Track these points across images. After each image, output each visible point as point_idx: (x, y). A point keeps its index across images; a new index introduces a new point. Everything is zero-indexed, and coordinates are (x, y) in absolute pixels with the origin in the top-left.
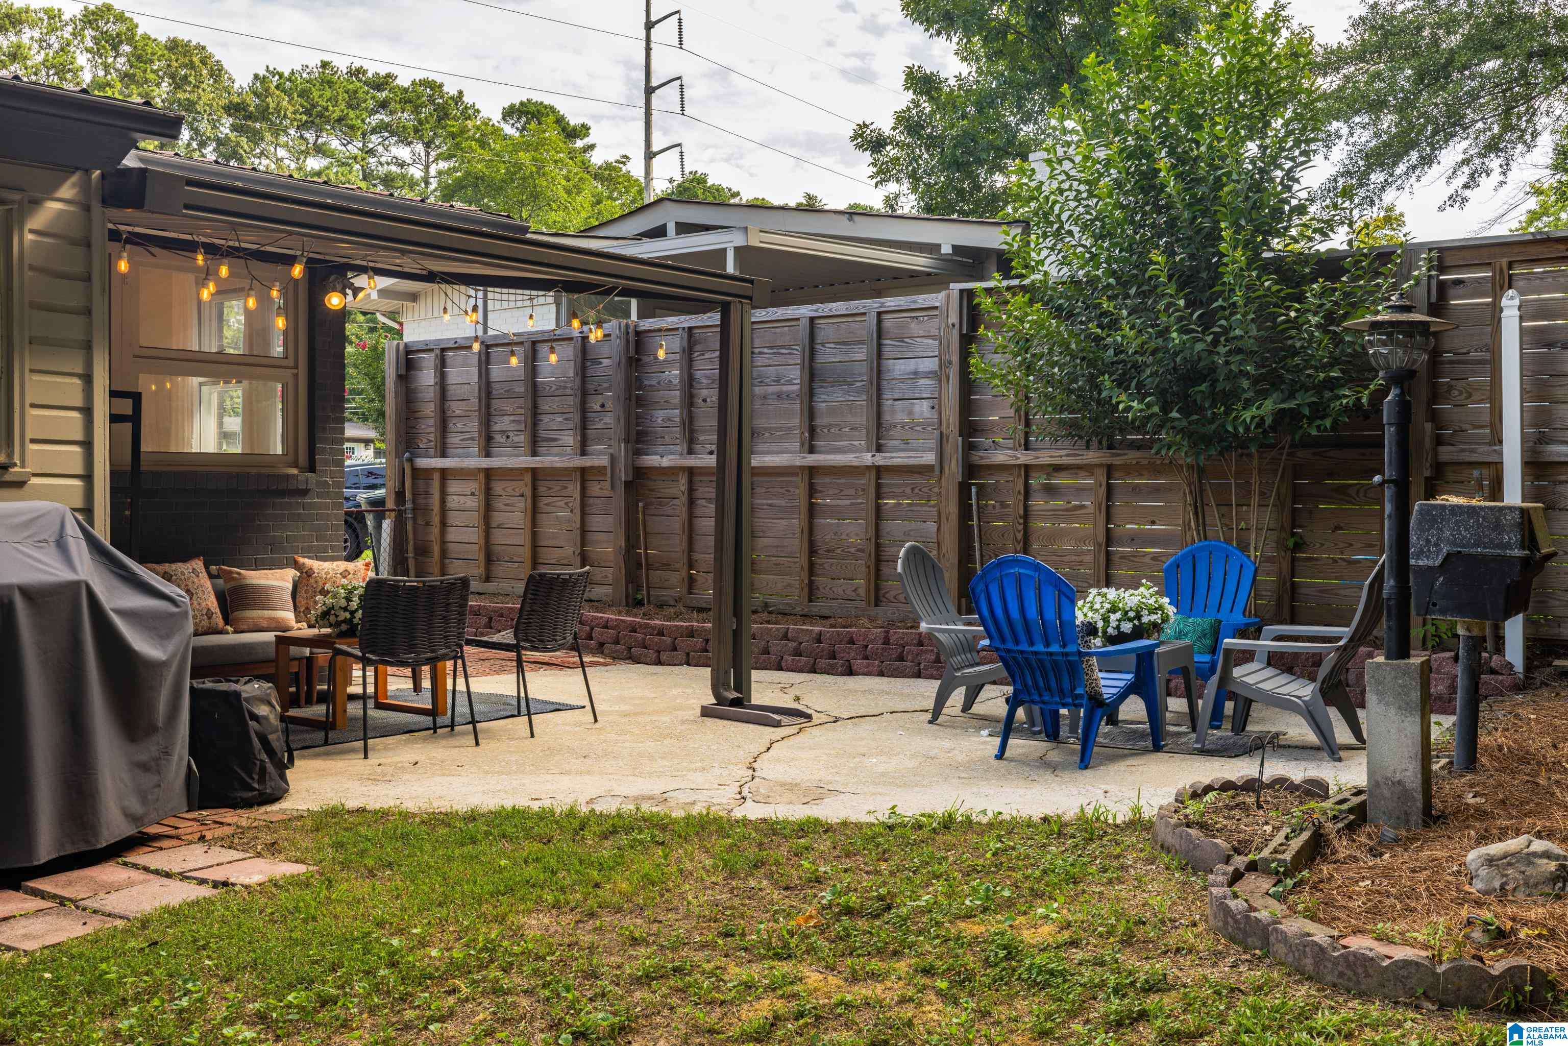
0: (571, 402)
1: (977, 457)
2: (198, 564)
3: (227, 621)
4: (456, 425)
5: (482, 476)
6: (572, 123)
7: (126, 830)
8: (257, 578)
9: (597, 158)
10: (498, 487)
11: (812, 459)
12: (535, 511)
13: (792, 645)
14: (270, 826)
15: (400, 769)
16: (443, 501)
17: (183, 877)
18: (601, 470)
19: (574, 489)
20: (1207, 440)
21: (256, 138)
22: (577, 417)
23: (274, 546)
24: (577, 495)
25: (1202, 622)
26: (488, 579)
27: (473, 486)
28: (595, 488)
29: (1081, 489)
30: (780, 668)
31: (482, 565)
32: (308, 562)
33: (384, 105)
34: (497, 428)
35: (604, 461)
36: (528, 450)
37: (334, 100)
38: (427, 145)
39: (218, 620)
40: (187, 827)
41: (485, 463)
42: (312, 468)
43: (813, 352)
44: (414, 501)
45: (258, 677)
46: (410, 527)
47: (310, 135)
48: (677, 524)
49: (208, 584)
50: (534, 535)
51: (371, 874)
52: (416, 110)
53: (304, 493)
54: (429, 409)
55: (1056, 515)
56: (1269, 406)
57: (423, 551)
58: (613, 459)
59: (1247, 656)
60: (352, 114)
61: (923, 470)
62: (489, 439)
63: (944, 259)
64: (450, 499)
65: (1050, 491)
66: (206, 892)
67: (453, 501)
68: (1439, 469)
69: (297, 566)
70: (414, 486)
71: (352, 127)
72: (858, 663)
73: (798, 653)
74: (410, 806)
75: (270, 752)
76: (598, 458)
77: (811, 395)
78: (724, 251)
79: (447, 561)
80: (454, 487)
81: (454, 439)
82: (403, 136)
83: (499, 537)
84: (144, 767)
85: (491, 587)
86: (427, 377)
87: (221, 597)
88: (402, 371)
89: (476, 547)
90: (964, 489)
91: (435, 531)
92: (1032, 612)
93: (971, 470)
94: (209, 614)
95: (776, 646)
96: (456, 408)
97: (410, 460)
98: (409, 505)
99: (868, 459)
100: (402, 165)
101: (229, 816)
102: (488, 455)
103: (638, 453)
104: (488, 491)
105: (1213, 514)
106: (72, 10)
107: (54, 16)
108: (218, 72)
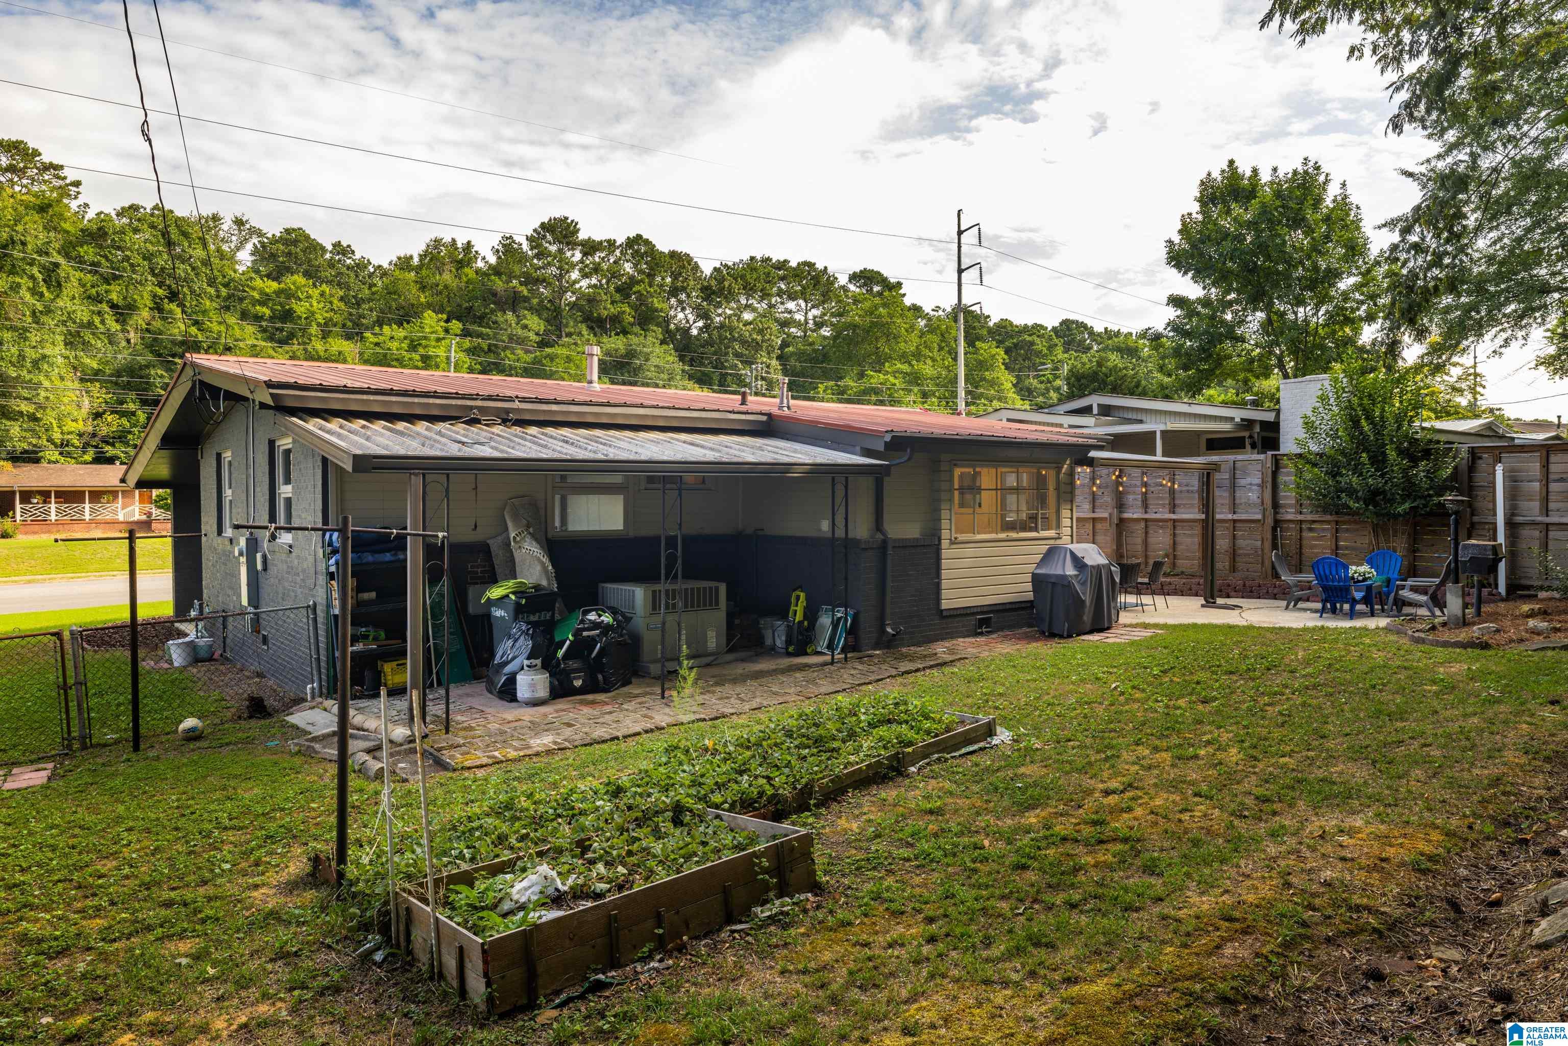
1: (1279, 517)
20: (1383, 515)
21: (716, 304)
25: (1384, 577)
28: (1099, 526)
29: (1324, 529)
33: (782, 278)
35: (1106, 515)
38: (807, 301)
48: (1139, 540)
52: (800, 280)
55: (1314, 538)
56: (1407, 505)
58: (1110, 515)
59: (1403, 587)
61: (1258, 521)
63: (1237, 425)
65: (1311, 530)
68: (1473, 525)
71: (765, 293)
72: (1232, 594)
76: (1102, 514)
78: (1155, 432)
82: (792, 297)
90: (1274, 529)
92: (1327, 572)
93: (1277, 523)
95: (1194, 587)
99: (1230, 516)
100: (790, 312)
103: (1121, 512)
105: (1382, 538)
106: (621, 239)
107: (611, 243)
108: (696, 267)
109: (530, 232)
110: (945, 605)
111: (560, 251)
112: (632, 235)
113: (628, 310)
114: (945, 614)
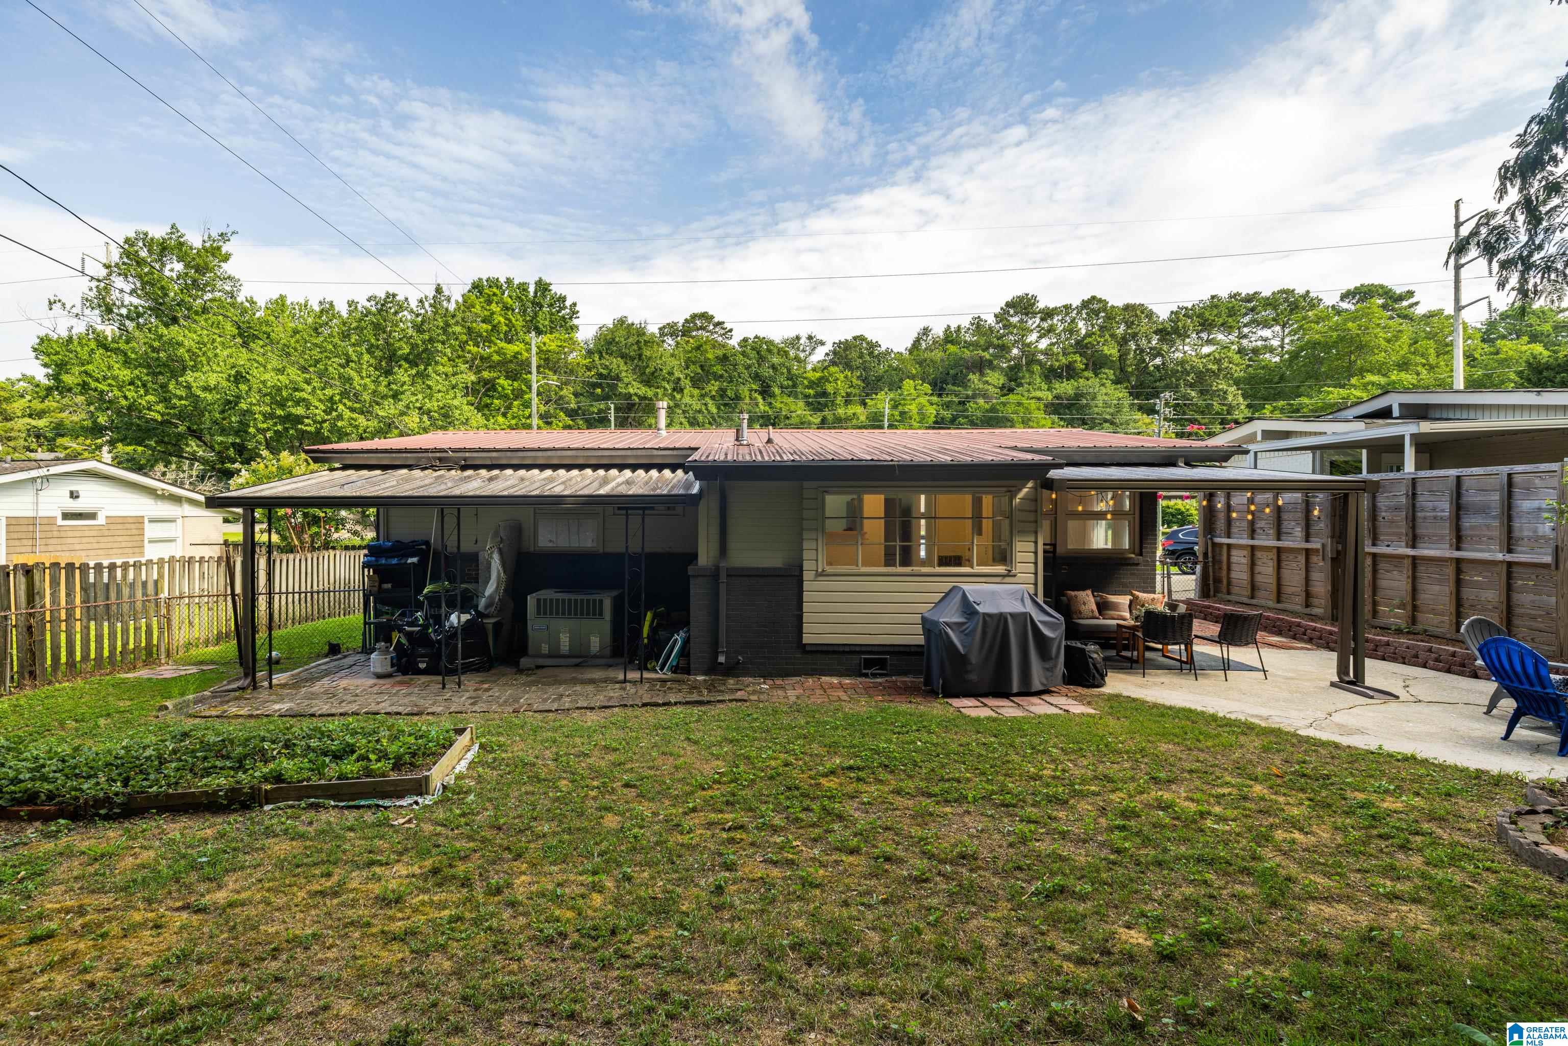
0: (1300, 515)
2: (1089, 592)
3: (1100, 614)
4: (1236, 524)
5: (1249, 548)
6: (1398, 292)
7: (1041, 688)
8: (1113, 598)
9: (1420, 310)
10: (1259, 554)
11: (1457, 554)
12: (1279, 567)
13: (1433, 655)
14: (1092, 696)
15: (1155, 684)
16: (1229, 559)
17: (1056, 706)
18: (1317, 550)
19: (1302, 559)
21: (1172, 343)
22: (1303, 523)
23: (1125, 585)
24: (1303, 561)
26: (1252, 597)
27: (1245, 553)
28: (1314, 559)
30: (1425, 666)
31: (1249, 590)
32: (1137, 593)
33: (1252, 310)
34: (1258, 527)
35: (1319, 546)
36: (1275, 537)
37: (1219, 315)
38: (1284, 326)
39: (1097, 614)
40: (1064, 689)
41: (1251, 542)
42: (1141, 554)
43: (1459, 495)
44: (1213, 557)
45: (1095, 643)
46: (1211, 569)
47: (1204, 335)
49: (1093, 600)
50: (1279, 579)
51: (1118, 719)
52: (1275, 308)
53: (1137, 564)
54: (1221, 514)
57: (1218, 581)
58: (1323, 545)
60: (1230, 320)
61: (1543, 566)
62: (1254, 531)
64: (1232, 558)
66: (1061, 712)
67: (1234, 559)
69: (1132, 594)
70: (1213, 551)
71: (1231, 327)
73: (1437, 660)
74: (1148, 699)
75: (1098, 671)
76: (1315, 544)
77: (1458, 518)
78: (1403, 436)
79: (1231, 587)
80: (1234, 552)
81: (1234, 530)
82: (1266, 325)
83: (1259, 578)
84: (1048, 670)
85: (1254, 602)
86: (1220, 501)
87: (1098, 604)
88: (1207, 498)
89: (1245, 581)
91: (1224, 573)
94: (1092, 611)
97: (1211, 539)
98: (1210, 559)
99: (1501, 557)
100: (1266, 340)
101: (1080, 690)
102: (1253, 538)
104: (1253, 555)
106: (1076, 302)
107: (1068, 308)
108: (1150, 315)
109: (998, 310)
110: (807, 639)
111: (1021, 321)
112: (1086, 297)
113: (1079, 359)
114: (808, 648)
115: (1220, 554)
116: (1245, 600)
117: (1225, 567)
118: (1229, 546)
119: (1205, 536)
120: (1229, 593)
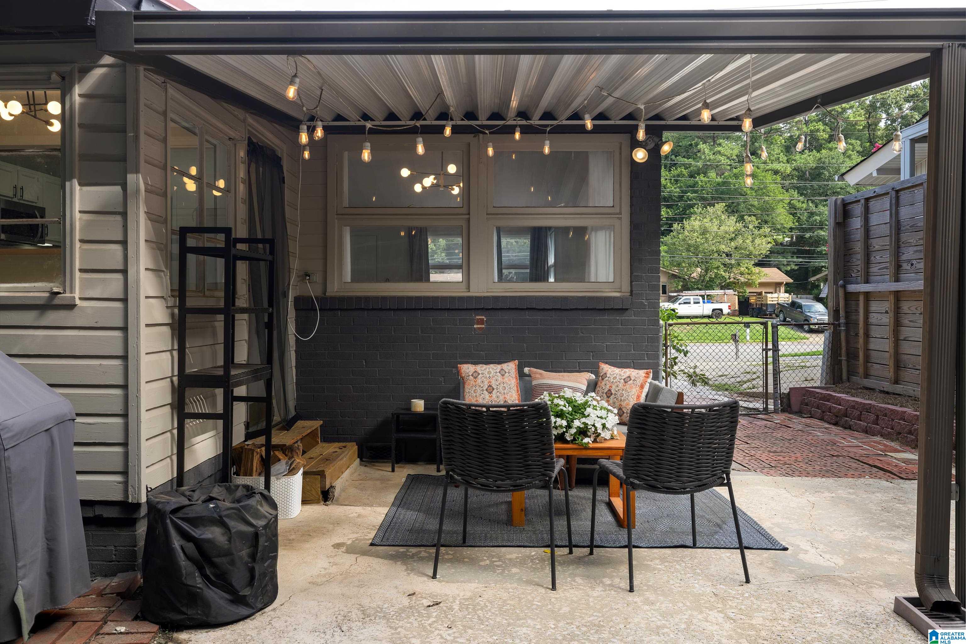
4: (876, 258)
5: (892, 298)
10: (904, 307)
16: (866, 318)
26: (896, 381)
27: (886, 306)
31: (892, 370)
34: (904, 258)
41: (895, 287)
44: (847, 317)
46: (843, 337)
54: (858, 247)
57: (852, 355)
62: (898, 267)
64: (871, 315)
67: (874, 318)
70: (846, 305)
79: (870, 364)
80: (874, 306)
81: (874, 269)
83: (904, 348)
85: (898, 388)
86: (857, 223)
88: (840, 220)
89: (887, 355)
91: (861, 340)
96: (876, 244)
97: (844, 287)
98: (842, 321)
102: (897, 280)
104: (897, 310)
115: (857, 311)
116: (887, 386)
117: (861, 332)
118: (867, 295)
119: (836, 282)
120: (867, 375)
